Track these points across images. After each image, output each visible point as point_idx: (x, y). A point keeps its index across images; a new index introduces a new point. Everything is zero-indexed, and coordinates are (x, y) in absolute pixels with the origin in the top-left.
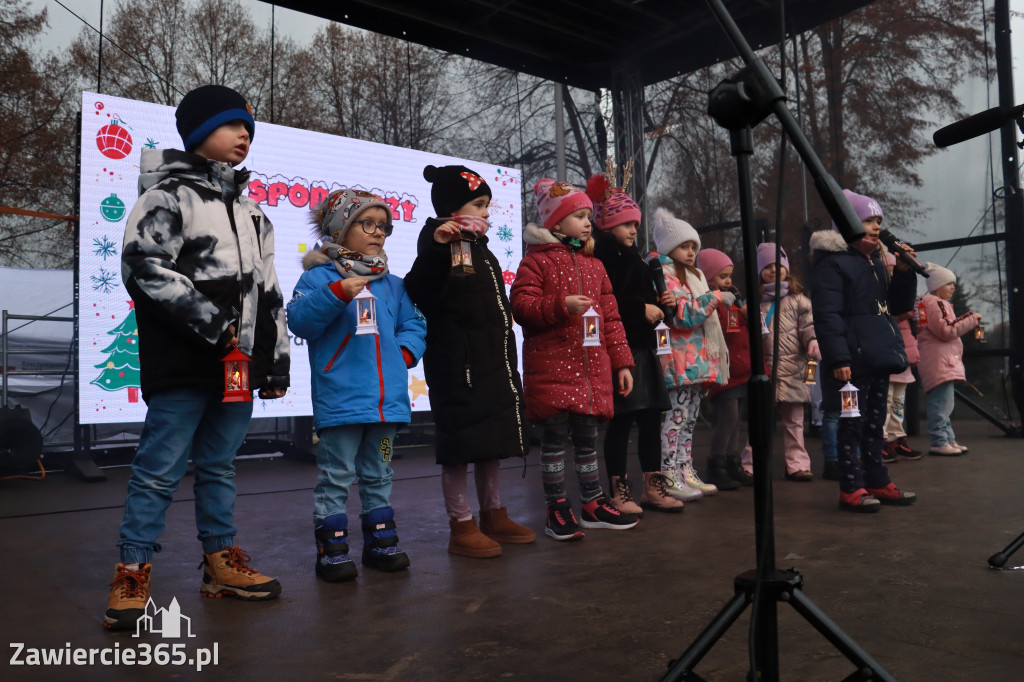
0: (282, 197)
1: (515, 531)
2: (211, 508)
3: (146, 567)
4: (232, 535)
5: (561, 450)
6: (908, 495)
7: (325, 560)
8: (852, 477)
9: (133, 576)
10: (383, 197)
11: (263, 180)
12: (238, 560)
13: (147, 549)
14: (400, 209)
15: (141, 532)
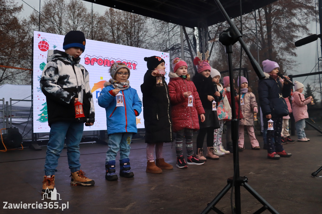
0: (95, 62)
1: (167, 165)
2: (73, 159)
3: (53, 176)
4: (79, 167)
5: (181, 140)
6: (289, 154)
7: (108, 174)
8: (271, 148)
9: (49, 179)
10: (127, 62)
11: (89, 57)
12: (82, 174)
13: (53, 171)
14: (132, 66)
15: (51, 166)
